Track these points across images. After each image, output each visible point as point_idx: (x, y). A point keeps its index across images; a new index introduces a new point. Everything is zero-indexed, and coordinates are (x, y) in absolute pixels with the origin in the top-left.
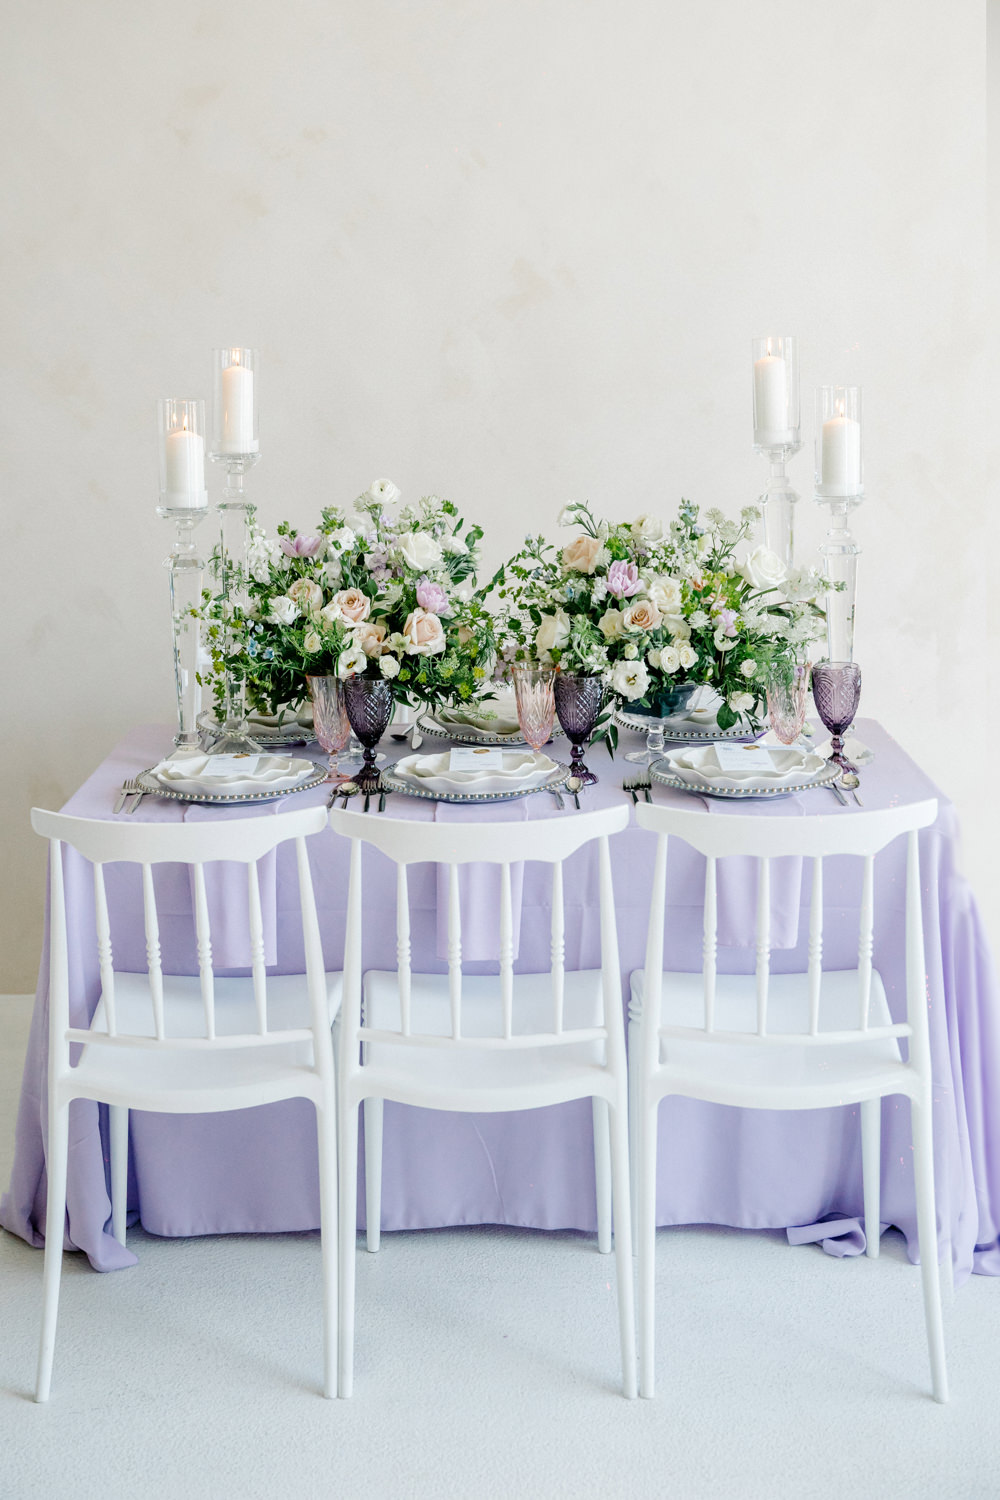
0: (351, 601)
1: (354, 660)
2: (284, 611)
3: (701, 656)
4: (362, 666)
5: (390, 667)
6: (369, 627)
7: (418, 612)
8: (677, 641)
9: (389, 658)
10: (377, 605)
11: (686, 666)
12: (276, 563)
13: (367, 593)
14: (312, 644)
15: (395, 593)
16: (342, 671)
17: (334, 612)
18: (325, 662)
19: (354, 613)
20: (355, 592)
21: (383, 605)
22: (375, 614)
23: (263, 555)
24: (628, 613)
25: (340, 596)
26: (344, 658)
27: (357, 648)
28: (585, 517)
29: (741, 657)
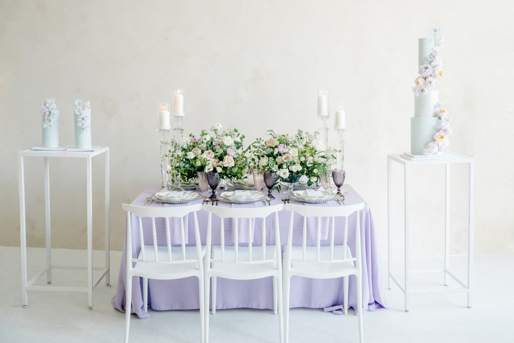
0: (209, 153)
1: (208, 169)
2: (191, 155)
3: (303, 168)
4: (212, 169)
5: (219, 170)
6: (214, 160)
7: (227, 156)
8: (297, 164)
9: (219, 167)
10: (216, 154)
11: (299, 170)
12: (189, 144)
13: (213, 151)
14: (198, 164)
15: (221, 151)
16: (206, 170)
17: (204, 156)
18: (202, 168)
19: (210, 156)
20: (210, 151)
21: (217, 154)
22: (215, 156)
23: (185, 141)
24: (284, 157)
25: (206, 152)
26: (207, 167)
27: (210, 165)
28: (272, 133)
29: (313, 168)
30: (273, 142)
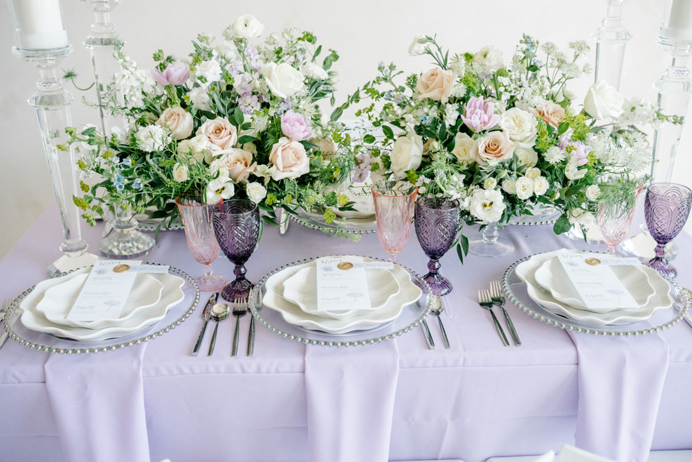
0: (219, 130)
1: (218, 191)
2: (153, 138)
3: (551, 183)
4: (230, 192)
5: (256, 193)
6: (237, 153)
7: (282, 141)
8: (529, 171)
9: (256, 185)
10: (244, 133)
11: (538, 194)
12: (148, 90)
13: (233, 122)
14: (181, 174)
15: (260, 123)
16: (211, 197)
17: (201, 143)
18: (194, 191)
19: (221, 142)
20: (223, 121)
21: (250, 133)
22: (242, 141)
23: (136, 84)
24: (482, 142)
25: (208, 125)
26: (212, 187)
27: (224, 178)
28: (434, 49)
29: (586, 182)
30: (441, 85)
